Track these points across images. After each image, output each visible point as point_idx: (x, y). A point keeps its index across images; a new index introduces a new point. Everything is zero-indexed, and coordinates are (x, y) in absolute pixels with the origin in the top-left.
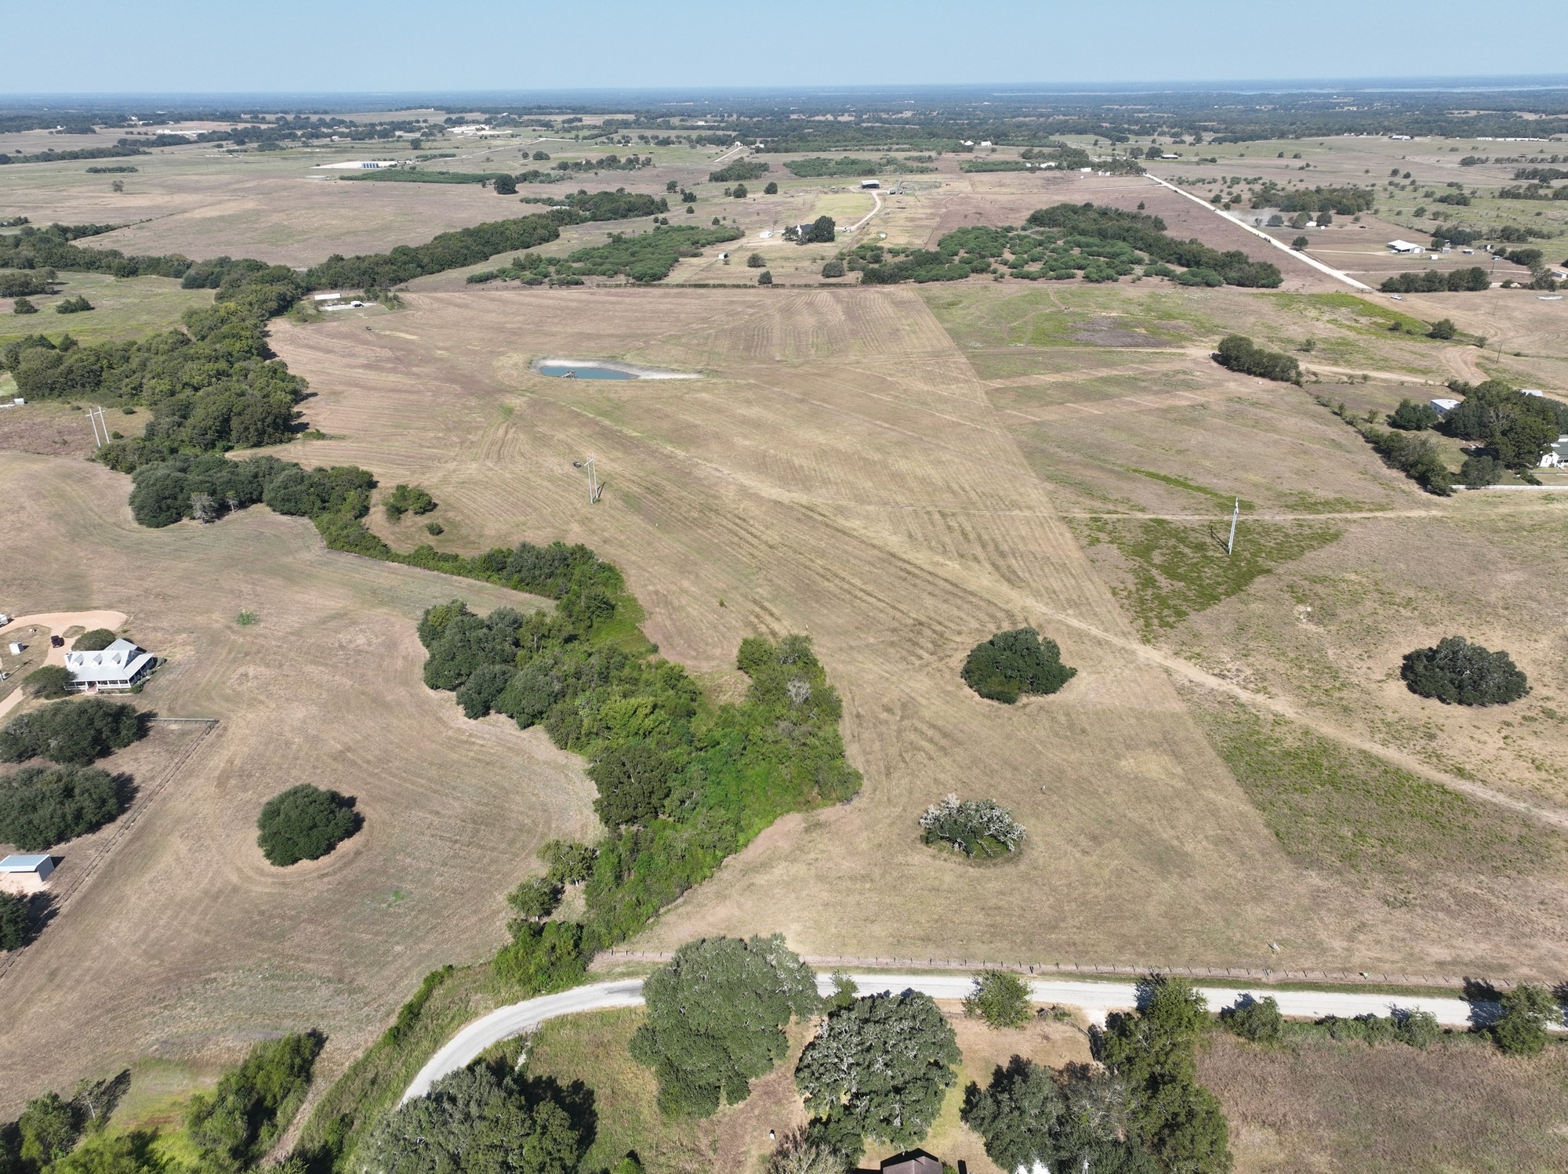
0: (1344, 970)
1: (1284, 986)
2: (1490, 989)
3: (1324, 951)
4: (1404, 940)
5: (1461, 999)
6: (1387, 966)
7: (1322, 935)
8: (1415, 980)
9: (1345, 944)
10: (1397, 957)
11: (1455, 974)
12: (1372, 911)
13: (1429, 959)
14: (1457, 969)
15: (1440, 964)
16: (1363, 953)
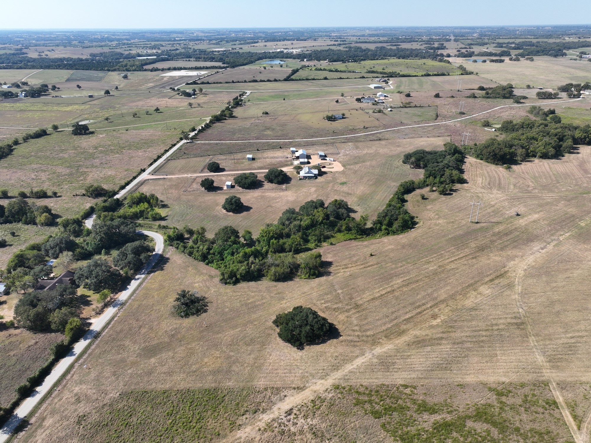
0: (65, 386)
1: (72, 366)
2: (21, 431)
3: (77, 384)
4: (63, 412)
5: (25, 417)
6: (56, 400)
7: (84, 387)
8: (44, 406)
9: (75, 392)
10: (57, 406)
11: (36, 422)
12: (82, 408)
13: (49, 416)
14: (37, 424)
15: (44, 419)
16: (67, 395)
